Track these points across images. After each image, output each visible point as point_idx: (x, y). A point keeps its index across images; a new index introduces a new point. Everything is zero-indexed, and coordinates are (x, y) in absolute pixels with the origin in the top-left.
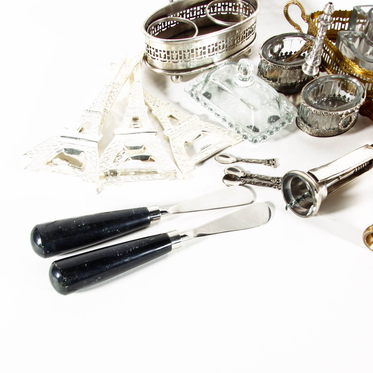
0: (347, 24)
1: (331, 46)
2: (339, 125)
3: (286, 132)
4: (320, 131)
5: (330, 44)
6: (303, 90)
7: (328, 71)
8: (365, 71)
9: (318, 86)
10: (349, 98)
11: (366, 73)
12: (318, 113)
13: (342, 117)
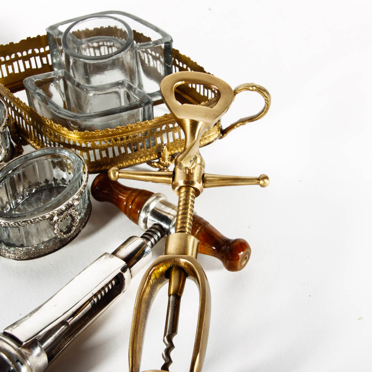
0: (49, 56)
1: (20, 104)
2: (54, 233)
4: (28, 249)
5: (18, 101)
7: (31, 142)
8: (80, 134)
9: (9, 178)
10: (70, 180)
11: (82, 136)
12: (12, 225)
13: (53, 221)
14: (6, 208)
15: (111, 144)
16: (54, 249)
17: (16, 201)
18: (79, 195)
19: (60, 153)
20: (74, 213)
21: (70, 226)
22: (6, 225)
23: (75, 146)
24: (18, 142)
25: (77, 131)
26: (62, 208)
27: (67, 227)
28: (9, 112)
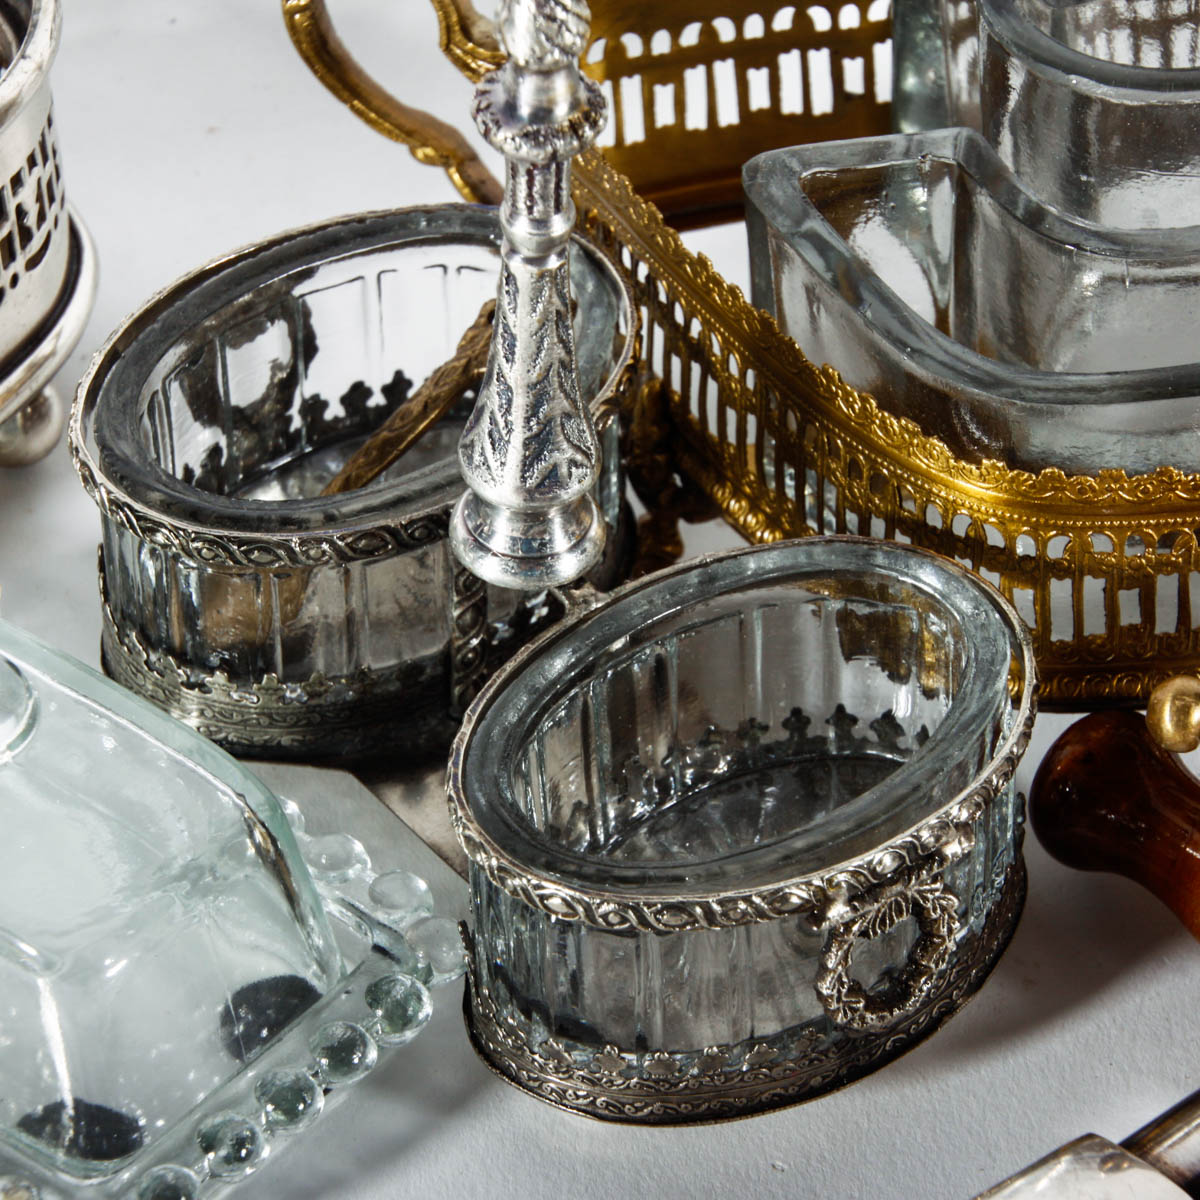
1: (709, 292)
2: (819, 994)
3: (391, 1117)
4: (668, 1066)
5: (697, 274)
6: (466, 729)
7: (734, 505)
8: (1012, 480)
9: (610, 672)
10: (924, 729)
11: (1024, 494)
12: (605, 916)
13: (825, 925)
14: (573, 837)
15: (1175, 555)
16: (800, 1087)
17: (623, 806)
18: (978, 805)
19: (894, 574)
20: (939, 898)
21: (902, 972)
22: (576, 913)
23: (975, 548)
24: (664, 498)
25: (1000, 464)
26: (880, 862)
27: (888, 974)
28: (641, 327)
